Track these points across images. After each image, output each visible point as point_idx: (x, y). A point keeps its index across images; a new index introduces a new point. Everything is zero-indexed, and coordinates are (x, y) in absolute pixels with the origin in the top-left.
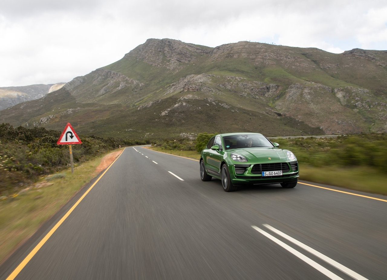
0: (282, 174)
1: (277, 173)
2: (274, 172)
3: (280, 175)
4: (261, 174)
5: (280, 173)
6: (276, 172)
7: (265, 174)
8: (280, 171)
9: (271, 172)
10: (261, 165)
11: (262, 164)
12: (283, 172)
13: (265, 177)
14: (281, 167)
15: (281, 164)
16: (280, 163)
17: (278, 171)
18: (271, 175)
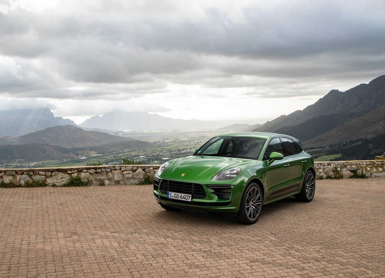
0: (190, 200)
1: (185, 196)
2: (180, 194)
3: (188, 200)
4: (166, 194)
5: (188, 198)
6: (183, 195)
7: (170, 195)
8: (188, 195)
9: (177, 194)
10: (168, 182)
11: (170, 182)
12: (192, 198)
13: (170, 199)
14: (192, 189)
15: (193, 185)
16: (191, 184)
17: (185, 195)
18: (177, 199)
